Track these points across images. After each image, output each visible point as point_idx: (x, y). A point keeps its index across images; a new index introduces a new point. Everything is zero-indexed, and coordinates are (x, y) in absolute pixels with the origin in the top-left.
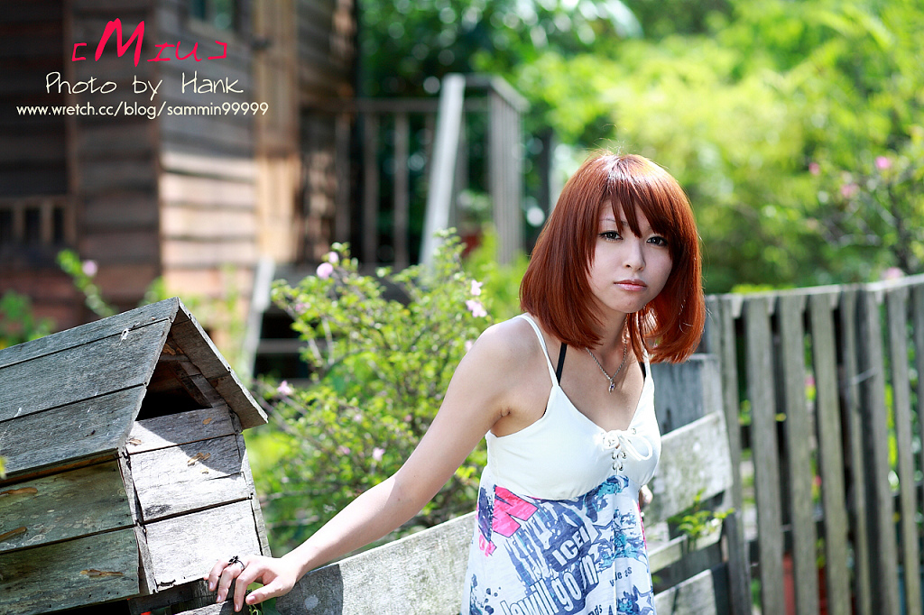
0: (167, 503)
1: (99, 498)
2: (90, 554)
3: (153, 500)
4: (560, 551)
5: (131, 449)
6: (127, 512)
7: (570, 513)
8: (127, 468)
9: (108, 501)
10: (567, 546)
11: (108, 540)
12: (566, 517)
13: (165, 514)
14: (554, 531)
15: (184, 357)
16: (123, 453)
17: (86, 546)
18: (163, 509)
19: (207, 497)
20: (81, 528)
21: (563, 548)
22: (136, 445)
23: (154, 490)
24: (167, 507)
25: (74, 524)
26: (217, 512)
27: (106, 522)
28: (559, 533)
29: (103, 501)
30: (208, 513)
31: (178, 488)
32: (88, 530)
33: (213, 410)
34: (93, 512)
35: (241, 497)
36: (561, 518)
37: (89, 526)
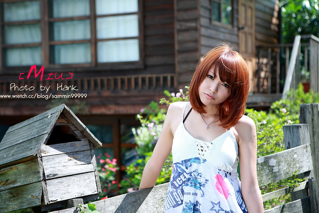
0: (57, 173)
1: (33, 171)
2: (32, 190)
3: (51, 172)
4: (176, 182)
5: (43, 155)
6: (40, 176)
7: (180, 167)
8: (41, 161)
9: (35, 172)
10: (179, 180)
11: (36, 185)
12: (178, 169)
13: (55, 177)
14: (174, 174)
15: (71, 124)
16: (39, 156)
17: (31, 187)
18: (55, 175)
19: (75, 171)
20: (29, 181)
21: (177, 181)
22: (45, 153)
23: (52, 169)
24: (57, 174)
25: (28, 179)
26: (79, 176)
27: (35, 179)
28: (176, 175)
29: (34, 172)
30: (75, 176)
31: (63, 168)
32: (31, 182)
33: (82, 142)
34: (32, 176)
35: (90, 171)
36: (177, 169)
37: (31, 180)
